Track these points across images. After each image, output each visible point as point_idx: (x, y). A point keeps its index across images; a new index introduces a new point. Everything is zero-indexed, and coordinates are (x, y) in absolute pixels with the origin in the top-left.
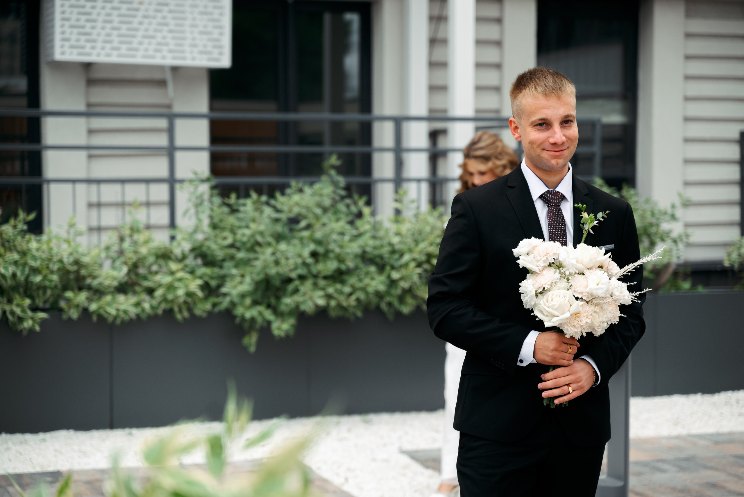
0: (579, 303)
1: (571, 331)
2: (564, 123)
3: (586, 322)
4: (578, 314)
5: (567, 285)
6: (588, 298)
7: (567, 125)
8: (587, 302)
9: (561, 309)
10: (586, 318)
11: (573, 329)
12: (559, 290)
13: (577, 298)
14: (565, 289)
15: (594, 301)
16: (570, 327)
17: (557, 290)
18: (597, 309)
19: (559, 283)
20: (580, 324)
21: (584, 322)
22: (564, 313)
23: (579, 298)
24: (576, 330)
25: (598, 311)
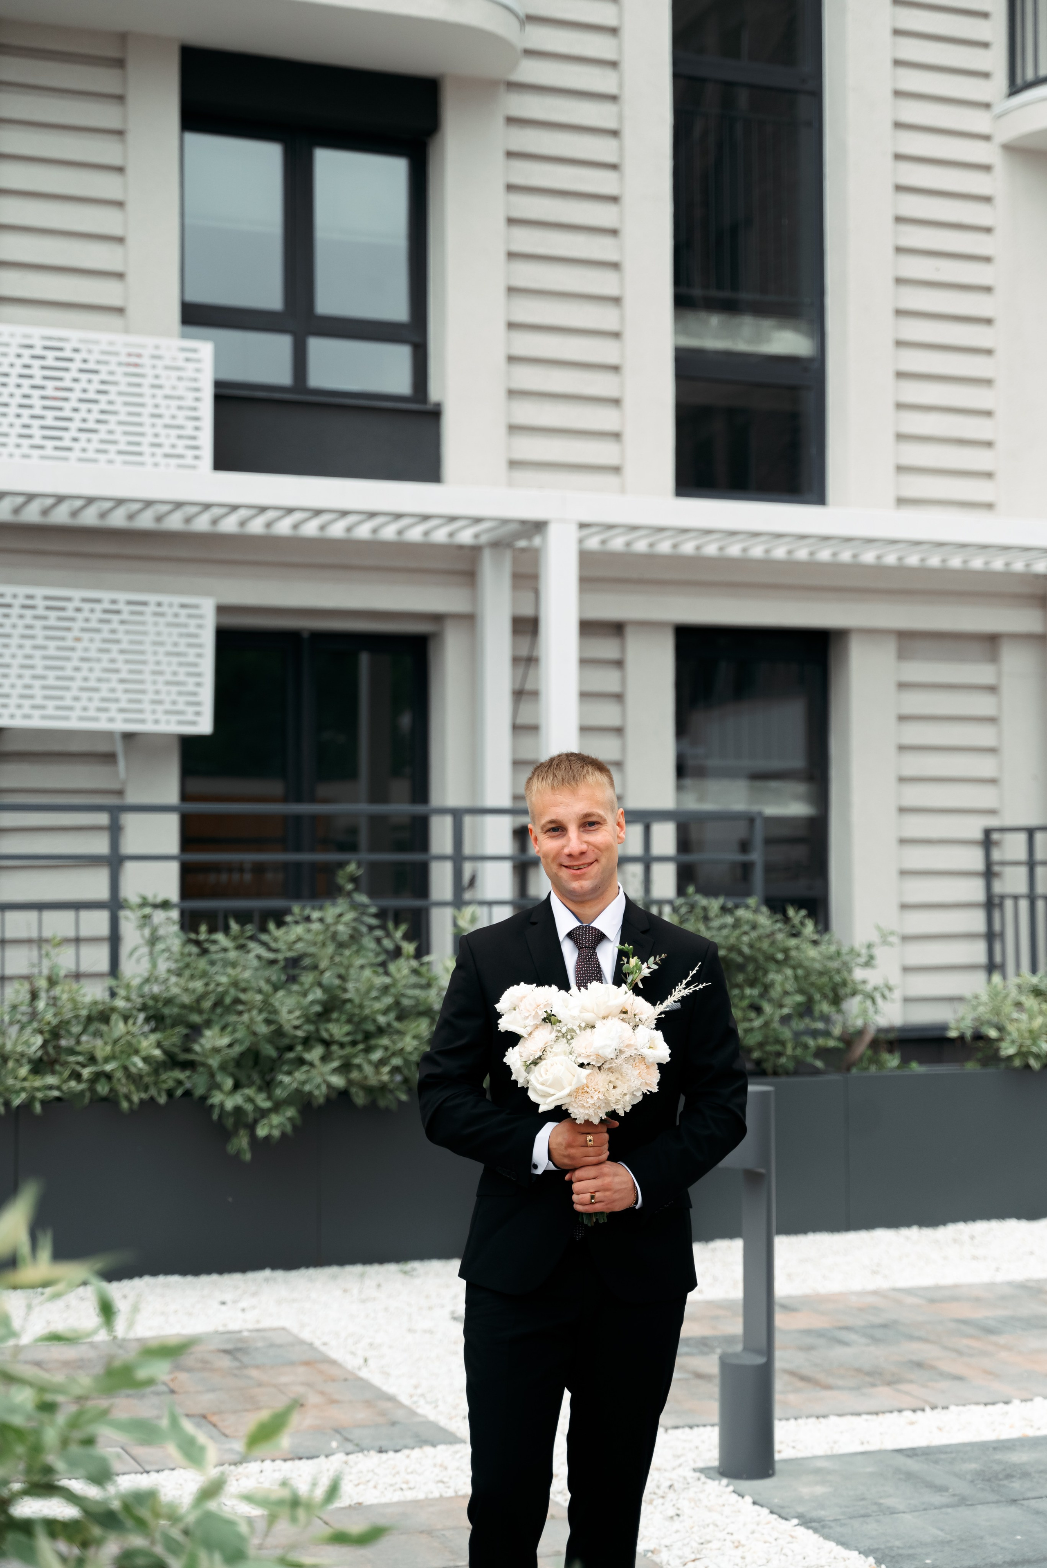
0: (585, 1072)
1: (579, 1114)
2: (587, 825)
3: (599, 1098)
4: (586, 1088)
5: (567, 1048)
6: (597, 1062)
7: (591, 828)
8: (599, 1068)
9: (557, 1083)
10: (597, 1092)
11: (582, 1110)
12: (556, 1056)
13: (582, 1065)
14: (565, 1054)
15: (606, 1066)
16: (577, 1108)
17: (553, 1057)
18: (612, 1077)
19: (555, 1047)
20: (590, 1103)
21: (595, 1098)
22: (563, 1088)
23: (586, 1064)
24: (587, 1112)
25: (613, 1079)
